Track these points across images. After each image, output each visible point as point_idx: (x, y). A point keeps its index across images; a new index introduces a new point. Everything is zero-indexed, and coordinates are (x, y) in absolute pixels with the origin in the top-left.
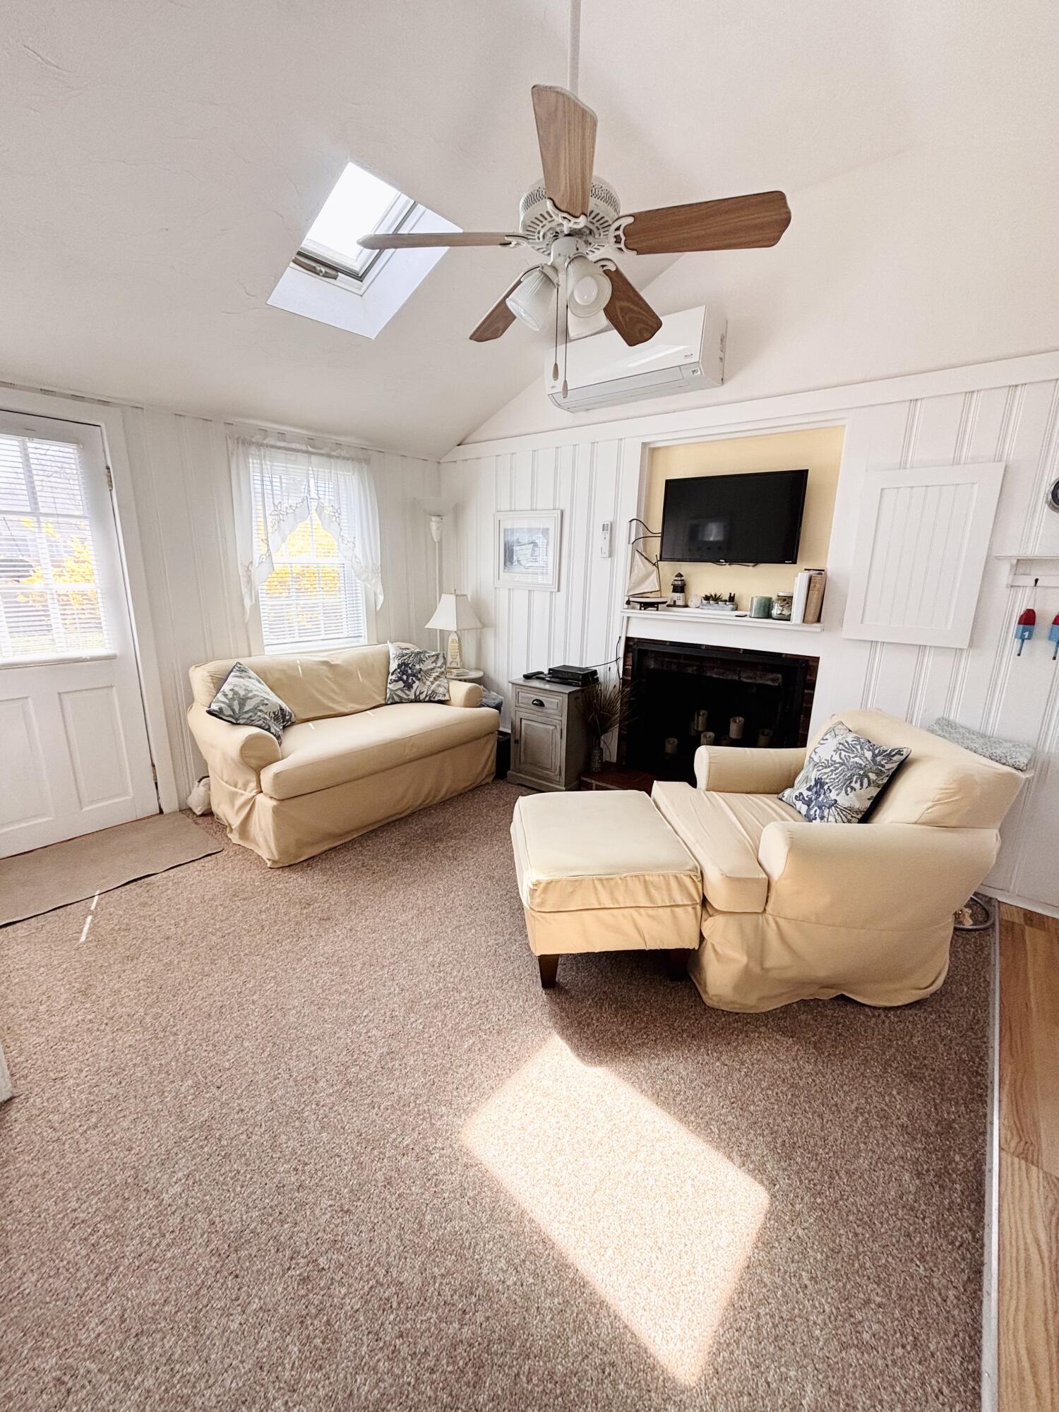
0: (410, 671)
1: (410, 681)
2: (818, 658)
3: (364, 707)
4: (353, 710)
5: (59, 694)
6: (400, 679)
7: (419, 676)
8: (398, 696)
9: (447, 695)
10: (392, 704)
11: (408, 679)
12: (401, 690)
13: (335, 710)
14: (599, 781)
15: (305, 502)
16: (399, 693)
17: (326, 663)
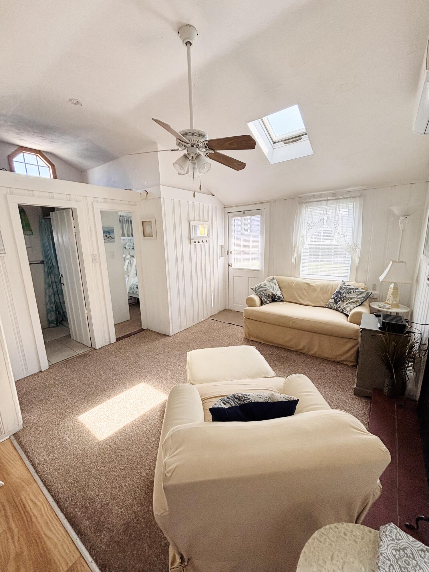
0: (339, 296)
1: (338, 300)
3: (312, 304)
4: (308, 304)
5: (248, 277)
6: (334, 298)
7: (343, 299)
8: (330, 305)
9: (349, 312)
10: (327, 308)
11: (337, 299)
12: (332, 302)
13: (299, 301)
15: (322, 221)
16: (331, 304)
17: (308, 284)
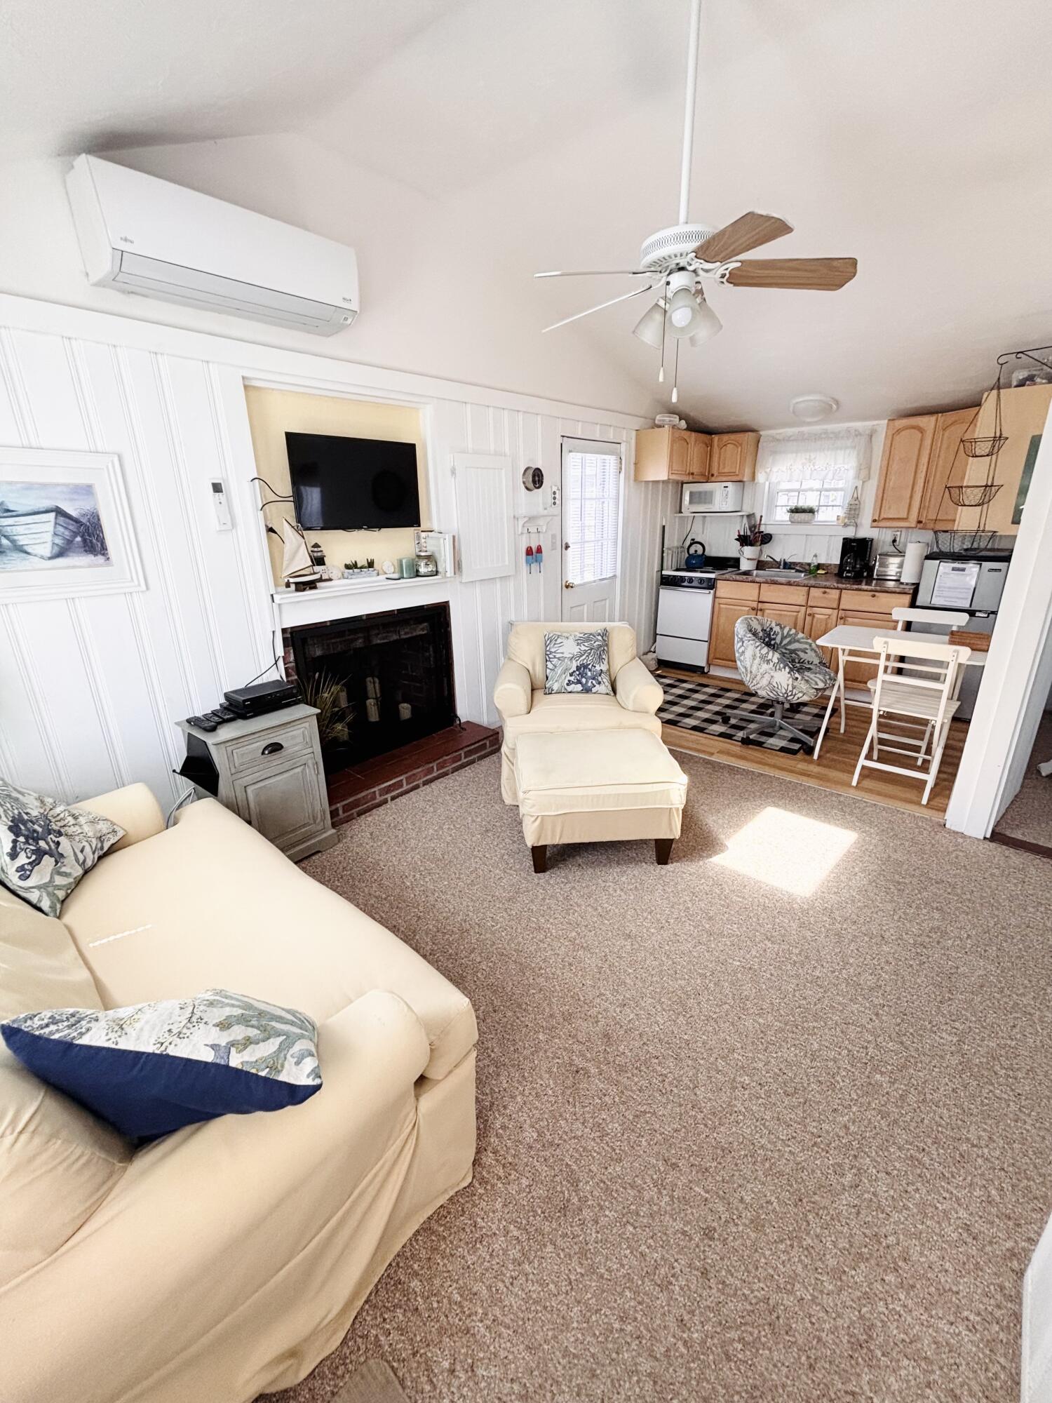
2: (447, 602)
14: (342, 801)
